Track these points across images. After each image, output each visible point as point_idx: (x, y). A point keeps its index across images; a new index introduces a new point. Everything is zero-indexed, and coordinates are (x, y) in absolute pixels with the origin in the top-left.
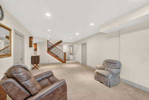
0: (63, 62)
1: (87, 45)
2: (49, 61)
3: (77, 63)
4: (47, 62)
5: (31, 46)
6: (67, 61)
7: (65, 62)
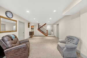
0: (46, 36)
1: (59, 25)
2: (38, 34)
3: (54, 36)
4: (38, 35)
5: (29, 27)
6: (48, 35)
7: (47, 36)
